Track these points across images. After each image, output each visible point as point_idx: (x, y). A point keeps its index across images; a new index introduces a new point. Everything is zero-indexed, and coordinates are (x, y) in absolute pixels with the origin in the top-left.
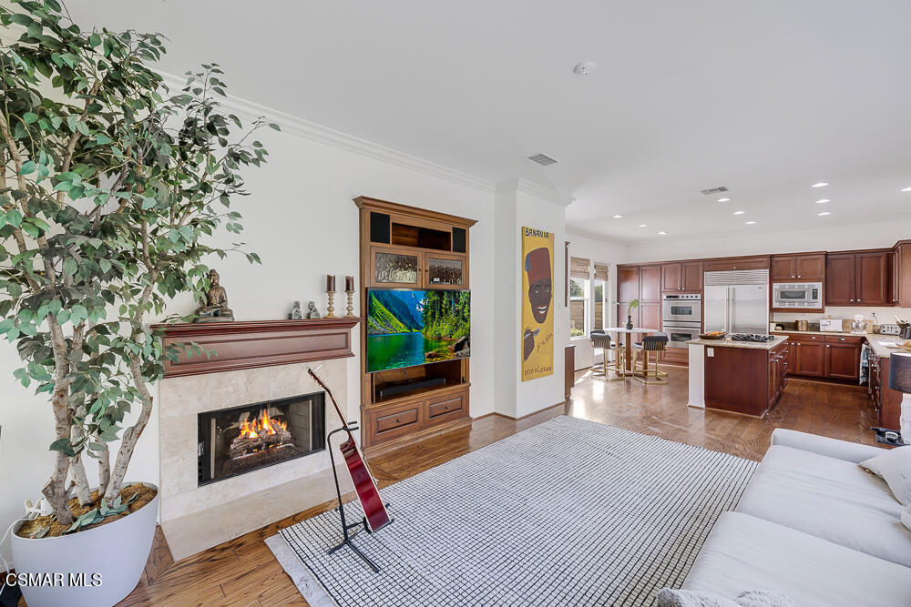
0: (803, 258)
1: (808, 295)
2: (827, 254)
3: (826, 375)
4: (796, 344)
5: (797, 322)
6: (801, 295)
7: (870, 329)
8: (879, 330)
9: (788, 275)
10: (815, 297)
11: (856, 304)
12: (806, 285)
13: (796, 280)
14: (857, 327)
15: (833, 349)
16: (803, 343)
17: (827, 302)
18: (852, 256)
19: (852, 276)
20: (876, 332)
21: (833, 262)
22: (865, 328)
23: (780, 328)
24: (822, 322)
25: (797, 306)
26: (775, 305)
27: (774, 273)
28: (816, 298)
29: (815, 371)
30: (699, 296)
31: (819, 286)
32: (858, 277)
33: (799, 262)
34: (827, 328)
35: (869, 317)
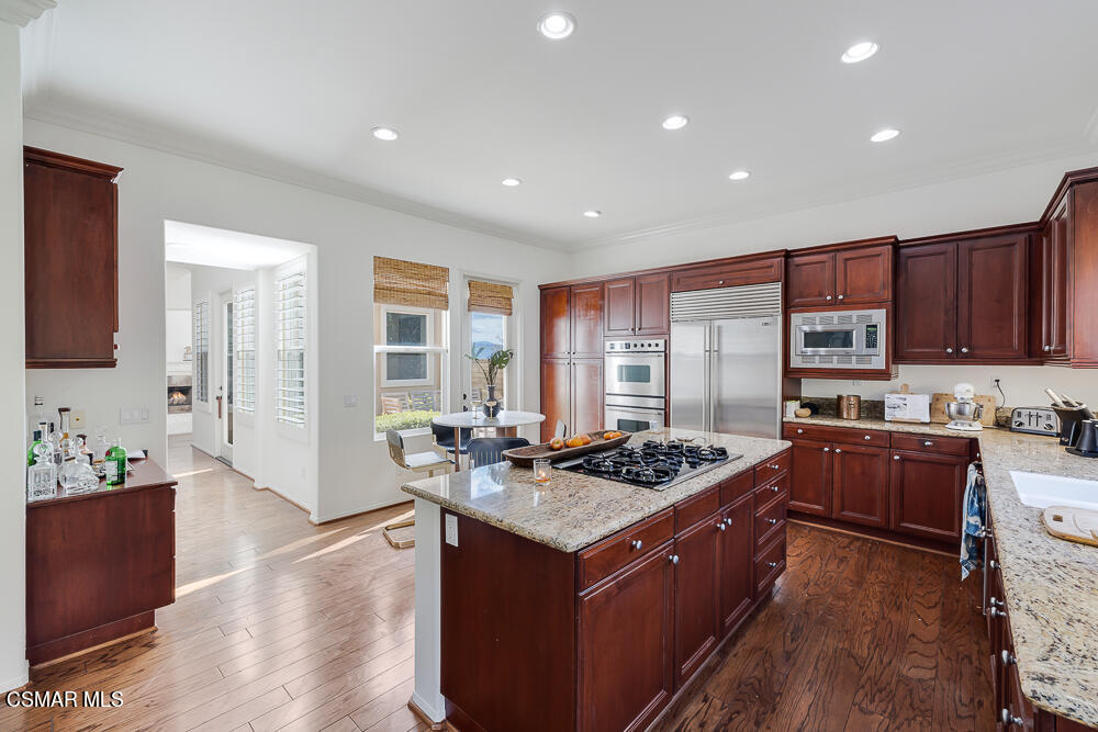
0: (848, 254)
1: (858, 338)
2: (896, 245)
3: (892, 526)
4: (832, 451)
5: (840, 398)
6: (845, 339)
7: (989, 417)
8: (1009, 420)
9: (821, 295)
10: (871, 343)
11: (957, 359)
12: (855, 314)
13: (834, 305)
14: (960, 412)
15: (909, 466)
16: (848, 448)
17: (898, 355)
18: (950, 247)
19: (951, 294)
20: (1003, 424)
21: (910, 261)
22: (977, 415)
23: (807, 412)
24: (890, 400)
25: (835, 364)
26: (796, 362)
27: (794, 291)
28: (874, 346)
29: (870, 513)
30: (661, 342)
31: (879, 317)
32: (964, 296)
33: (840, 265)
34: (900, 415)
35: (986, 389)
